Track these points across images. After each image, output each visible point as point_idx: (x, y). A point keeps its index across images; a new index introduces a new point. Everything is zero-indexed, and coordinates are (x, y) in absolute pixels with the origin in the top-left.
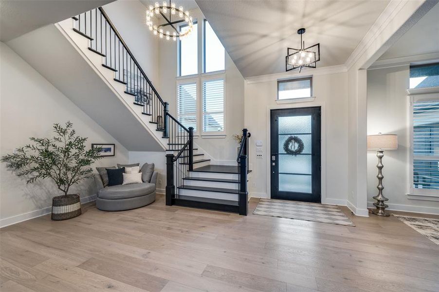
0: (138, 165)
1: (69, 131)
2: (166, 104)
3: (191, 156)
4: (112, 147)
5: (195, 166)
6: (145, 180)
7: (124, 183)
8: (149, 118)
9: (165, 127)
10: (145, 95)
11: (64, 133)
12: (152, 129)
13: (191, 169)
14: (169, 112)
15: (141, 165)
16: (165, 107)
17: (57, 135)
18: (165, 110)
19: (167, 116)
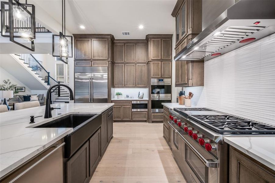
0: (36, 95)
1: (8, 83)
2: (49, 73)
3: (59, 92)
4: (24, 88)
5: (61, 95)
6: (39, 100)
7: (31, 100)
8: (42, 78)
9: (49, 81)
10: (39, 68)
11: (7, 83)
12: (43, 82)
13: (59, 96)
14: (50, 76)
15: (38, 95)
16: (48, 74)
17: (4, 84)
18: (48, 75)
19: (49, 77)
